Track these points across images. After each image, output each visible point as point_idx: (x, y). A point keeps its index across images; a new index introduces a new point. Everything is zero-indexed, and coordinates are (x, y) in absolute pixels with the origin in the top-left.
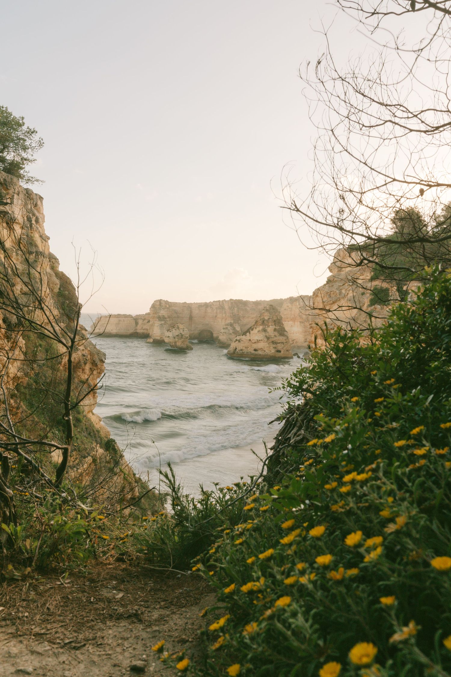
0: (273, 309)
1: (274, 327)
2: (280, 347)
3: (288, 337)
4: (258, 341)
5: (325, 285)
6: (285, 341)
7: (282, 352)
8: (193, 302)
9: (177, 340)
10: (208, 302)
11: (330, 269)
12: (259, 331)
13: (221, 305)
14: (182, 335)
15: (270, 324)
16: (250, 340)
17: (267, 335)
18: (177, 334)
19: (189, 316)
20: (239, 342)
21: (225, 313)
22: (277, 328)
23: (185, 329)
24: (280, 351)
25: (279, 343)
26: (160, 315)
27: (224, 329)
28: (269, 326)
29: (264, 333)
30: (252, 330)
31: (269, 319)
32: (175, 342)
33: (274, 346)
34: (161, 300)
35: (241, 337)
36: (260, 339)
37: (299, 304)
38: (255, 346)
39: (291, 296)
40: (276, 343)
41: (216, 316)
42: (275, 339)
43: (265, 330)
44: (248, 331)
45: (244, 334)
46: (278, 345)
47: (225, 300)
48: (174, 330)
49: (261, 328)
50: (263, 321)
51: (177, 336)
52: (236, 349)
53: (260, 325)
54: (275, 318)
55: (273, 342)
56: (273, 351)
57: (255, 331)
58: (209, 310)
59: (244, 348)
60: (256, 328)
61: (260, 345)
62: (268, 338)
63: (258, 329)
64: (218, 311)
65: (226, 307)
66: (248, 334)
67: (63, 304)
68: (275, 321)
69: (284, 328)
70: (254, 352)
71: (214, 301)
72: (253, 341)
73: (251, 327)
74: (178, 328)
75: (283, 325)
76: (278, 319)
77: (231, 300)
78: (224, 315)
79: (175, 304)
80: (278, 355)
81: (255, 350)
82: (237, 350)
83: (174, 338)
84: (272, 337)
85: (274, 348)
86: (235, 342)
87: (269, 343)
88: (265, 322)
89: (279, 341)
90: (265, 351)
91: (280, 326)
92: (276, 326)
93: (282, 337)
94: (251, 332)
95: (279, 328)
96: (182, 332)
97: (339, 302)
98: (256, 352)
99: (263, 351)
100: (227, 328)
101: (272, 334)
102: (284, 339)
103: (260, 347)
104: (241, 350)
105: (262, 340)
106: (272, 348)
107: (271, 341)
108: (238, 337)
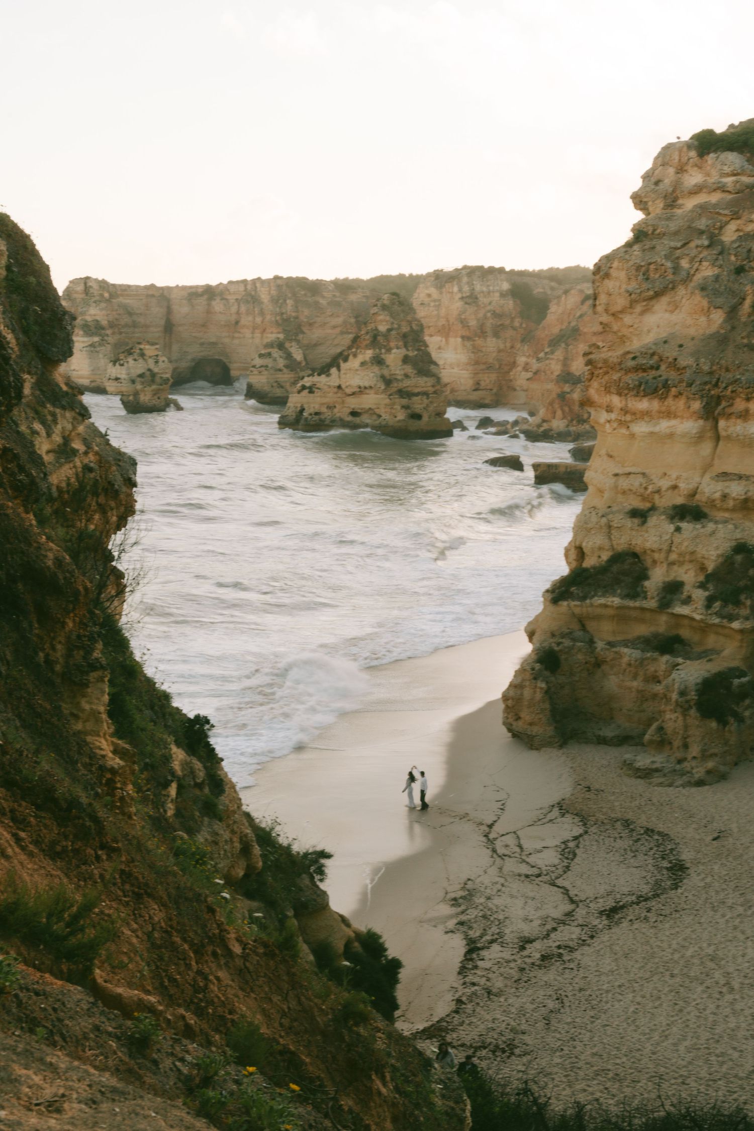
0: (401, 304)
1: (403, 351)
2: (418, 404)
3: (438, 379)
4: (361, 391)
5: (629, 245)
6: (431, 390)
7: (425, 418)
8: (172, 285)
9: (139, 387)
10: (214, 283)
11: (639, 200)
12: (363, 364)
13: (249, 291)
14: (153, 375)
15: (392, 344)
16: (339, 387)
17: (386, 372)
18: (140, 372)
19: (163, 322)
20: (311, 392)
21: (262, 313)
22: (411, 354)
23: (161, 359)
24: (417, 416)
25: (417, 394)
26: (89, 318)
27: (261, 356)
28: (389, 350)
29: (376, 369)
30: (346, 360)
31: (389, 330)
32: (136, 394)
33: (405, 401)
34: (88, 278)
35: (316, 379)
36: (367, 385)
37: (460, 290)
38: (353, 403)
39: (438, 267)
40: (409, 395)
41: (237, 323)
42: (407, 383)
43: (378, 361)
44: (336, 361)
45: (324, 370)
46: (415, 399)
47: (259, 279)
48: (130, 360)
49: (369, 354)
50: (375, 337)
51: (141, 376)
52: (302, 410)
53: (367, 347)
54: (405, 329)
55: (402, 393)
56: (401, 416)
57: (354, 363)
58: (217, 305)
59: (324, 410)
60: (355, 356)
61: (369, 401)
62: (388, 382)
63: (360, 358)
64: (243, 309)
65: (265, 297)
66: (334, 370)
67: (23, 314)
68: (405, 336)
69: (428, 355)
70: (350, 418)
71: (230, 282)
72: (348, 391)
73: (341, 354)
74: (142, 355)
75: (427, 346)
76: (412, 330)
77: (277, 278)
78: (258, 320)
79: (125, 290)
80: (415, 425)
81: (354, 414)
82: (305, 414)
83: (133, 382)
84: (399, 377)
85: (403, 407)
86: (299, 392)
87: (390, 395)
88: (379, 338)
89: (416, 390)
90: (380, 416)
91: (418, 350)
92: (408, 350)
93: (425, 379)
94: (343, 366)
95: (416, 356)
96: (151, 364)
97: (672, 292)
98: (357, 420)
99: (375, 417)
100: (269, 354)
101: (398, 372)
102: (429, 384)
103: (367, 406)
104: (316, 414)
105: (371, 387)
106: (398, 407)
107: (395, 389)
108: (306, 379)
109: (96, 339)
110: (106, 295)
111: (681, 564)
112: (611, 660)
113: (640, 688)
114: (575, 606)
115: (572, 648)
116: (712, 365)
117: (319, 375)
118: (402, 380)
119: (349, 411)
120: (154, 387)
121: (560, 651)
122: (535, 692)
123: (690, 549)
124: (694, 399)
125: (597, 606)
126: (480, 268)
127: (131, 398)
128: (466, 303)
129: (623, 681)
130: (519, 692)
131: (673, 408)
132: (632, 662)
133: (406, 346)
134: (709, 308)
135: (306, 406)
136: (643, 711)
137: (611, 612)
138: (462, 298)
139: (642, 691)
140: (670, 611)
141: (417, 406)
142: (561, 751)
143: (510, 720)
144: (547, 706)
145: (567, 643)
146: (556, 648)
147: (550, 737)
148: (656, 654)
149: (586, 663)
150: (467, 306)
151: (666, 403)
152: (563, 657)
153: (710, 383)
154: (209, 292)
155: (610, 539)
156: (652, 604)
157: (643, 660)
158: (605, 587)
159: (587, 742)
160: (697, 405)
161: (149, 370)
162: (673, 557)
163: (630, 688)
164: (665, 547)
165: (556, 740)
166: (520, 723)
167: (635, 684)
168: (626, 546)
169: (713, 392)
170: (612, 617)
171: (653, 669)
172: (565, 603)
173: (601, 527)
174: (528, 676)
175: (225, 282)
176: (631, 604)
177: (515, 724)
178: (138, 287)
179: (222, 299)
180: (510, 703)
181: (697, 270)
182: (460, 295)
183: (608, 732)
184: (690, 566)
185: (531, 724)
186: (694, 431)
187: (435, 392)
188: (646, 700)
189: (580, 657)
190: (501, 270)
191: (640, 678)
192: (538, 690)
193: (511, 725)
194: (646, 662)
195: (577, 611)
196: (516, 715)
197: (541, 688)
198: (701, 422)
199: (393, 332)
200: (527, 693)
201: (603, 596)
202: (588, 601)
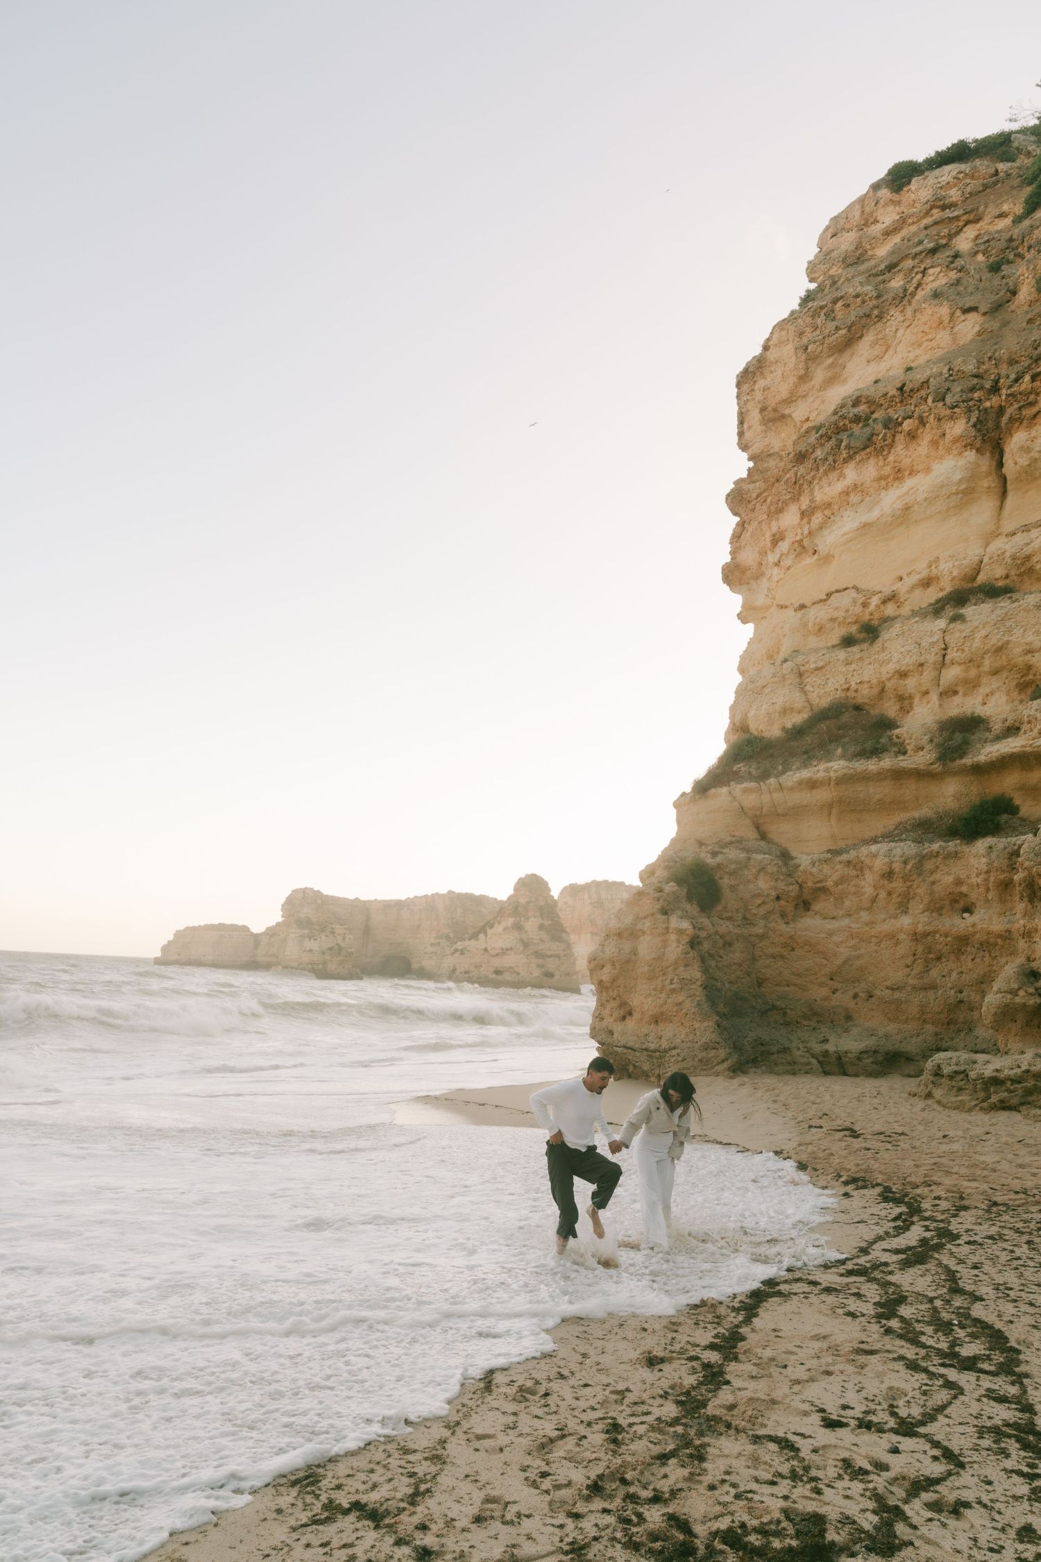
1: (540, 920)
2: (551, 964)
3: (569, 945)
4: (504, 952)
6: (562, 953)
7: (557, 977)
8: (372, 899)
9: (328, 957)
10: (403, 898)
12: (505, 929)
13: (429, 904)
14: (340, 949)
15: (530, 914)
16: (486, 950)
17: (525, 937)
18: (329, 945)
19: (363, 927)
20: (462, 953)
21: (438, 918)
22: (546, 923)
23: (348, 936)
24: (550, 975)
25: (551, 956)
27: (432, 945)
28: (527, 919)
29: (516, 933)
30: (491, 927)
31: (528, 903)
32: (325, 963)
33: (540, 961)
34: (309, 889)
35: (467, 943)
36: (508, 946)
37: (590, 899)
38: (497, 962)
40: (544, 956)
41: (419, 926)
42: (542, 946)
43: (518, 927)
44: (483, 930)
45: (474, 936)
46: (549, 960)
47: (437, 894)
48: (323, 936)
49: (511, 920)
50: (516, 908)
51: (330, 949)
52: (454, 970)
53: (510, 916)
54: (541, 903)
55: (538, 954)
56: (537, 973)
57: (498, 929)
58: (405, 914)
59: (472, 969)
60: (499, 923)
61: (509, 960)
62: (526, 945)
63: (504, 925)
64: (424, 916)
65: (440, 907)
66: (482, 936)
68: (541, 908)
69: (561, 925)
70: (494, 976)
71: (416, 897)
72: (493, 952)
73: (488, 922)
74: (333, 933)
75: (559, 918)
76: (547, 905)
77: (450, 893)
78: (435, 923)
79: (335, 900)
80: (546, 979)
81: (497, 972)
82: (457, 973)
83: (323, 953)
84: (536, 941)
85: (538, 966)
86: (452, 954)
87: (528, 956)
88: (519, 908)
89: (549, 953)
90: (518, 974)
91: (552, 920)
92: (543, 919)
93: (557, 944)
94: (490, 932)
95: (550, 925)
96: (340, 942)
97: (879, 325)
98: (500, 977)
99: (515, 975)
100: (439, 943)
101: (534, 937)
102: (560, 948)
103: (508, 965)
104: (466, 972)
105: (511, 949)
106: (534, 965)
107: (532, 951)
108: (459, 943)
109: (306, 931)
110: (319, 901)
111: (971, 685)
112: (836, 884)
113: (920, 928)
114: (745, 791)
115: (745, 865)
116: (981, 363)
117: (470, 939)
118: (538, 944)
119: (493, 969)
120: (340, 958)
121: (719, 866)
122: (665, 944)
123: (995, 640)
124: (952, 418)
125: (792, 789)
126: (606, 882)
127: (321, 966)
128: (595, 907)
129: (871, 923)
130: (627, 946)
131: (907, 461)
132: (897, 866)
133: (541, 916)
134: (952, 314)
135: (457, 966)
136: (933, 987)
137: (823, 795)
138: (591, 903)
139: (926, 935)
140: (967, 761)
142: (736, 1081)
143: (608, 1021)
144: (696, 973)
145: (733, 854)
146: (710, 860)
147: (706, 1047)
148: (953, 845)
149: (778, 898)
150: (595, 909)
151: (891, 458)
152: (725, 882)
153: (982, 388)
154: (399, 905)
155: (803, 690)
156: (922, 759)
157: (922, 859)
158: (806, 753)
159: (794, 1069)
160: (958, 428)
161: (337, 945)
162: (951, 674)
163: (892, 936)
164: (932, 658)
165: (722, 1053)
166: (630, 1024)
167: (905, 921)
168: (839, 694)
169: (988, 404)
170: (827, 808)
171: (949, 879)
172: (724, 790)
173: (784, 678)
174: (649, 905)
175: (412, 897)
176: (872, 765)
177: (618, 1028)
178: (345, 899)
179: (409, 910)
180: (606, 974)
181: (919, 285)
182: (589, 902)
183: (849, 1043)
184: (995, 683)
185: (656, 1020)
186: (958, 476)
187: (565, 955)
188: (939, 959)
189: (763, 884)
190: (622, 884)
191: (917, 907)
192: (673, 937)
193: (611, 1033)
194: (929, 865)
195: (750, 801)
196: (623, 1004)
197: (680, 932)
198: (971, 455)
199: (532, 905)
200: (646, 948)
201: (805, 765)
202: (772, 780)
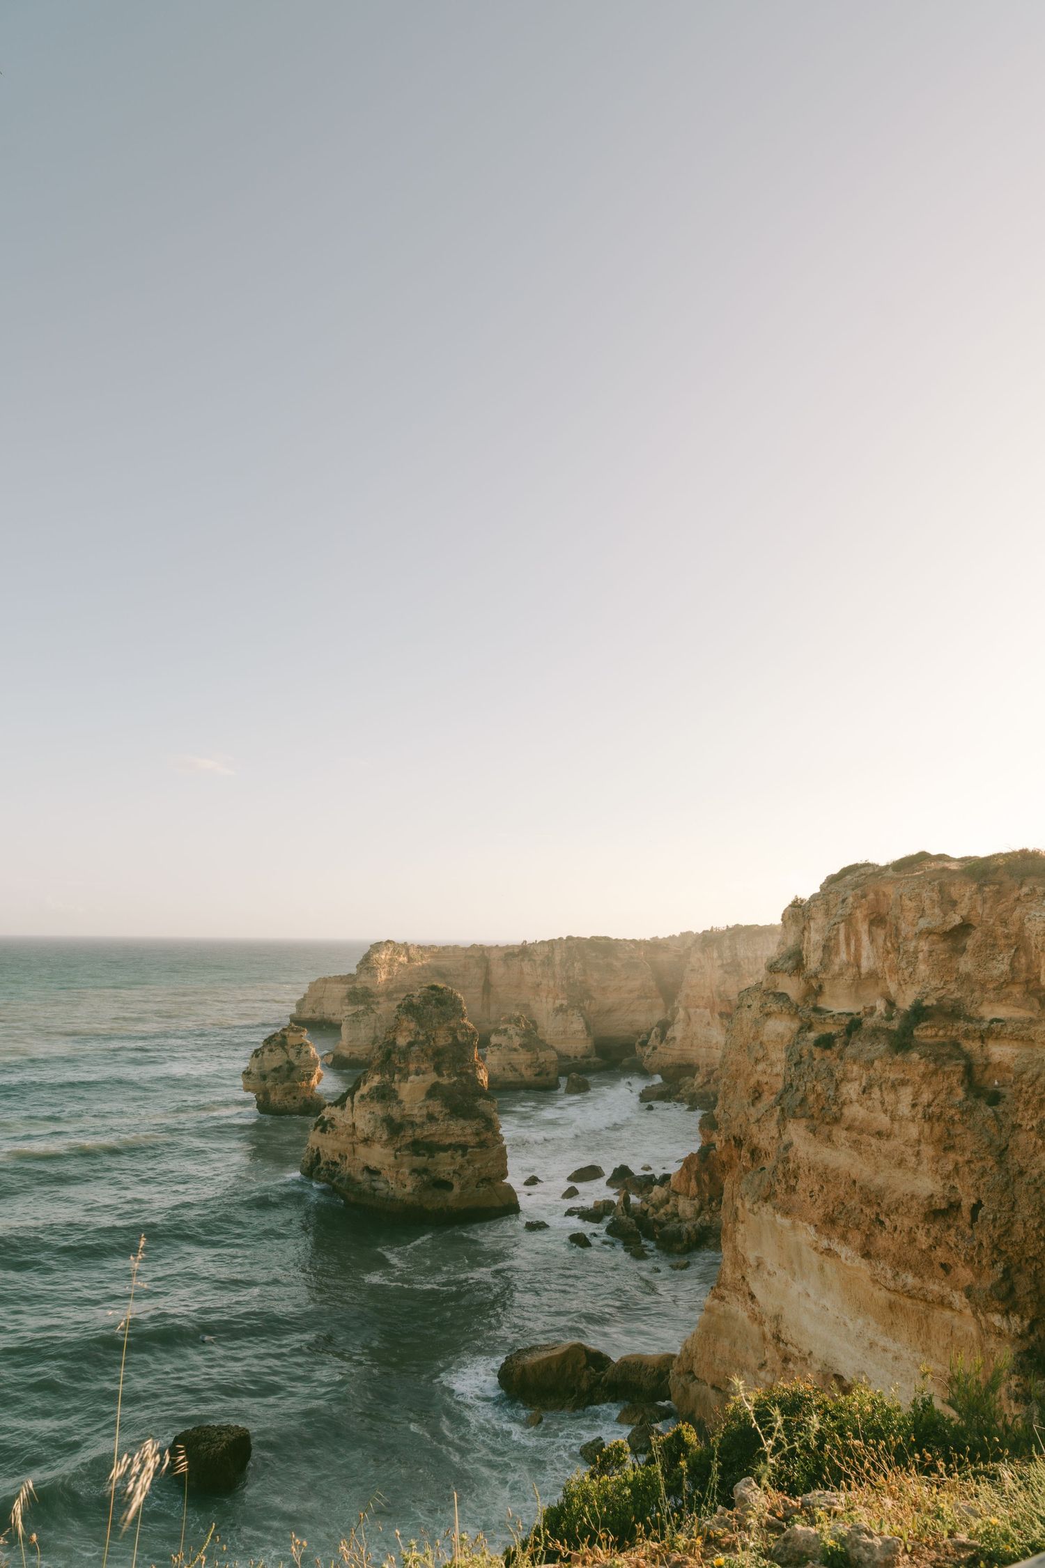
0: (440, 1002)
1: (432, 1078)
2: (445, 1165)
4: (369, 1138)
6: (472, 1140)
7: (459, 1188)
12: (371, 1094)
15: (413, 1067)
16: (352, 1128)
17: (395, 1112)
18: (275, 1065)
20: (325, 1130)
22: (445, 1081)
24: (446, 1185)
25: (445, 1148)
28: (405, 1077)
29: (378, 1109)
31: (411, 1044)
32: (266, 1092)
33: (419, 1161)
35: (333, 1110)
38: (367, 1155)
42: (428, 1130)
43: (384, 1094)
45: (341, 1101)
46: (440, 1156)
48: (266, 1050)
49: (377, 1081)
50: (388, 1055)
51: (275, 1070)
54: (440, 1042)
55: (417, 1147)
56: (412, 1185)
58: (527, 966)
59: (338, 1159)
61: (376, 1155)
62: (396, 1129)
63: (369, 1086)
65: (558, 959)
66: (349, 1102)
68: (438, 1053)
72: (359, 1136)
74: (283, 1044)
75: (472, 1065)
76: (456, 1042)
80: (436, 1200)
81: (368, 1171)
82: (322, 1162)
83: (265, 1077)
84: (418, 1120)
86: (315, 1128)
87: (399, 1150)
88: (393, 1056)
89: (448, 1141)
90: (387, 1182)
91: (459, 1075)
92: (440, 1074)
93: (462, 1122)
95: (454, 1084)
96: (292, 1055)
101: (416, 1112)
102: (469, 1131)
103: (378, 1164)
105: (374, 1135)
106: (405, 1170)
107: (409, 1140)
108: (325, 1110)
117: (336, 1105)
118: (422, 1125)
119: (360, 1166)
120: (287, 1084)
127: (261, 1097)
128: (726, 972)
133: (438, 1069)
135: (320, 1150)
141: (441, 1168)
150: (726, 976)
161: (289, 1062)
179: (529, 960)
182: (719, 962)
187: (480, 1145)
199: (415, 1048)
